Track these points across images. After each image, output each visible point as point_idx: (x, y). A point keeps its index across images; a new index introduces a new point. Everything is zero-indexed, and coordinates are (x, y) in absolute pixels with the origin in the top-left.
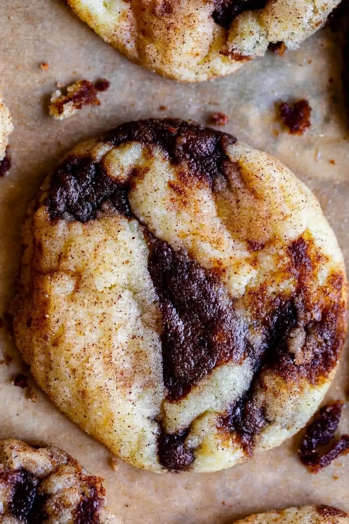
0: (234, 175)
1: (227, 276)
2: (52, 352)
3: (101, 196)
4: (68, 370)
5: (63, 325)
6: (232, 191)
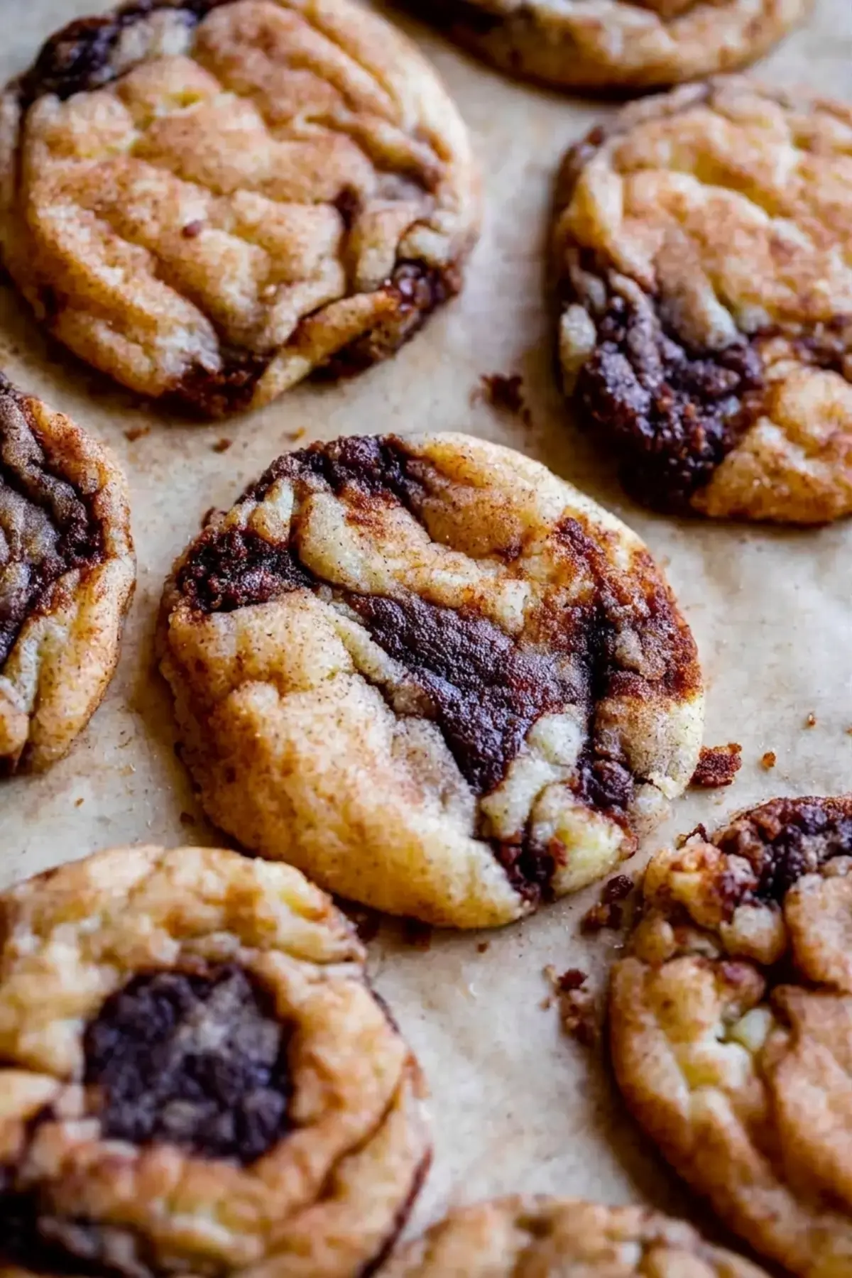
0: (431, 474)
2: (286, 787)
4: (322, 801)
5: (288, 740)
6: (437, 496)
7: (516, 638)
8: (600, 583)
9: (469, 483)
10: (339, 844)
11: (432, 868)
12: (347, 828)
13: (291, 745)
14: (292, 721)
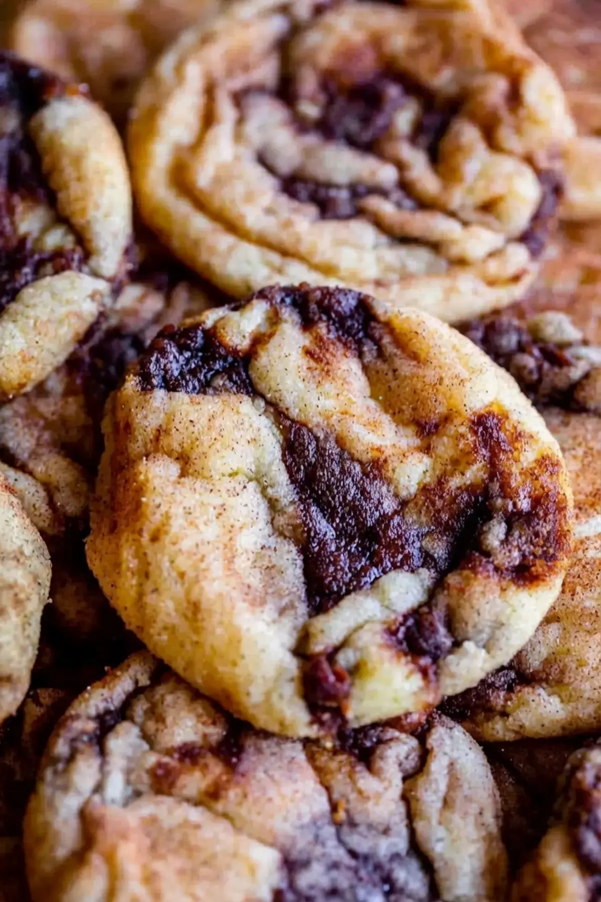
0: (386, 340)
1: (390, 468)
2: (149, 552)
3: (212, 370)
4: (174, 574)
5: (167, 513)
6: (385, 361)
7: (404, 503)
8: (492, 476)
9: (415, 357)
10: (173, 614)
11: (241, 663)
12: (185, 605)
13: (167, 516)
14: (179, 498)
